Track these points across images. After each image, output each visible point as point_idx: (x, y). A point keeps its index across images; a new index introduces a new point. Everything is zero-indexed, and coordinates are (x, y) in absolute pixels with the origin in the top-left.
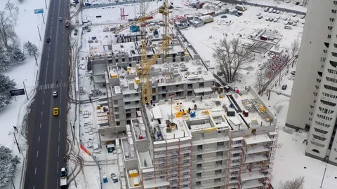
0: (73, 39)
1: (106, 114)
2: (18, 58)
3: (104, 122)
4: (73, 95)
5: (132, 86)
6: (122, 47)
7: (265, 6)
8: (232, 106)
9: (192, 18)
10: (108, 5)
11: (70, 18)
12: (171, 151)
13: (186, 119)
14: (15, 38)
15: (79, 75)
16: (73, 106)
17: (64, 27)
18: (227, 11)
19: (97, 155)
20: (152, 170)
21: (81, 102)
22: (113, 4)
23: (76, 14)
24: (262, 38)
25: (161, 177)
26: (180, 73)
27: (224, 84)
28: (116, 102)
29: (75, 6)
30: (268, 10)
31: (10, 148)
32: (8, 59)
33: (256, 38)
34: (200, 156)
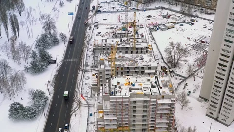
0: (87, 32)
1: (96, 79)
2: (55, 42)
3: (94, 83)
4: (82, 66)
5: (110, 66)
6: (112, 41)
7: (210, 20)
8: (156, 82)
9: (161, 25)
10: (112, 12)
11: (88, 19)
12: (119, 102)
13: (130, 87)
14: (55, 29)
15: (87, 55)
16: (81, 72)
17: (84, 25)
18: (184, 22)
19: (89, 101)
20: (109, 110)
21: (86, 71)
22: (115, 12)
23: (92, 17)
24: (202, 41)
25: (114, 115)
26: (139, 60)
27: (170, 69)
28: (101, 73)
29: (92, 11)
30: (212, 22)
31: (45, 92)
32: (50, 42)
33: (198, 41)
34: (134, 107)
